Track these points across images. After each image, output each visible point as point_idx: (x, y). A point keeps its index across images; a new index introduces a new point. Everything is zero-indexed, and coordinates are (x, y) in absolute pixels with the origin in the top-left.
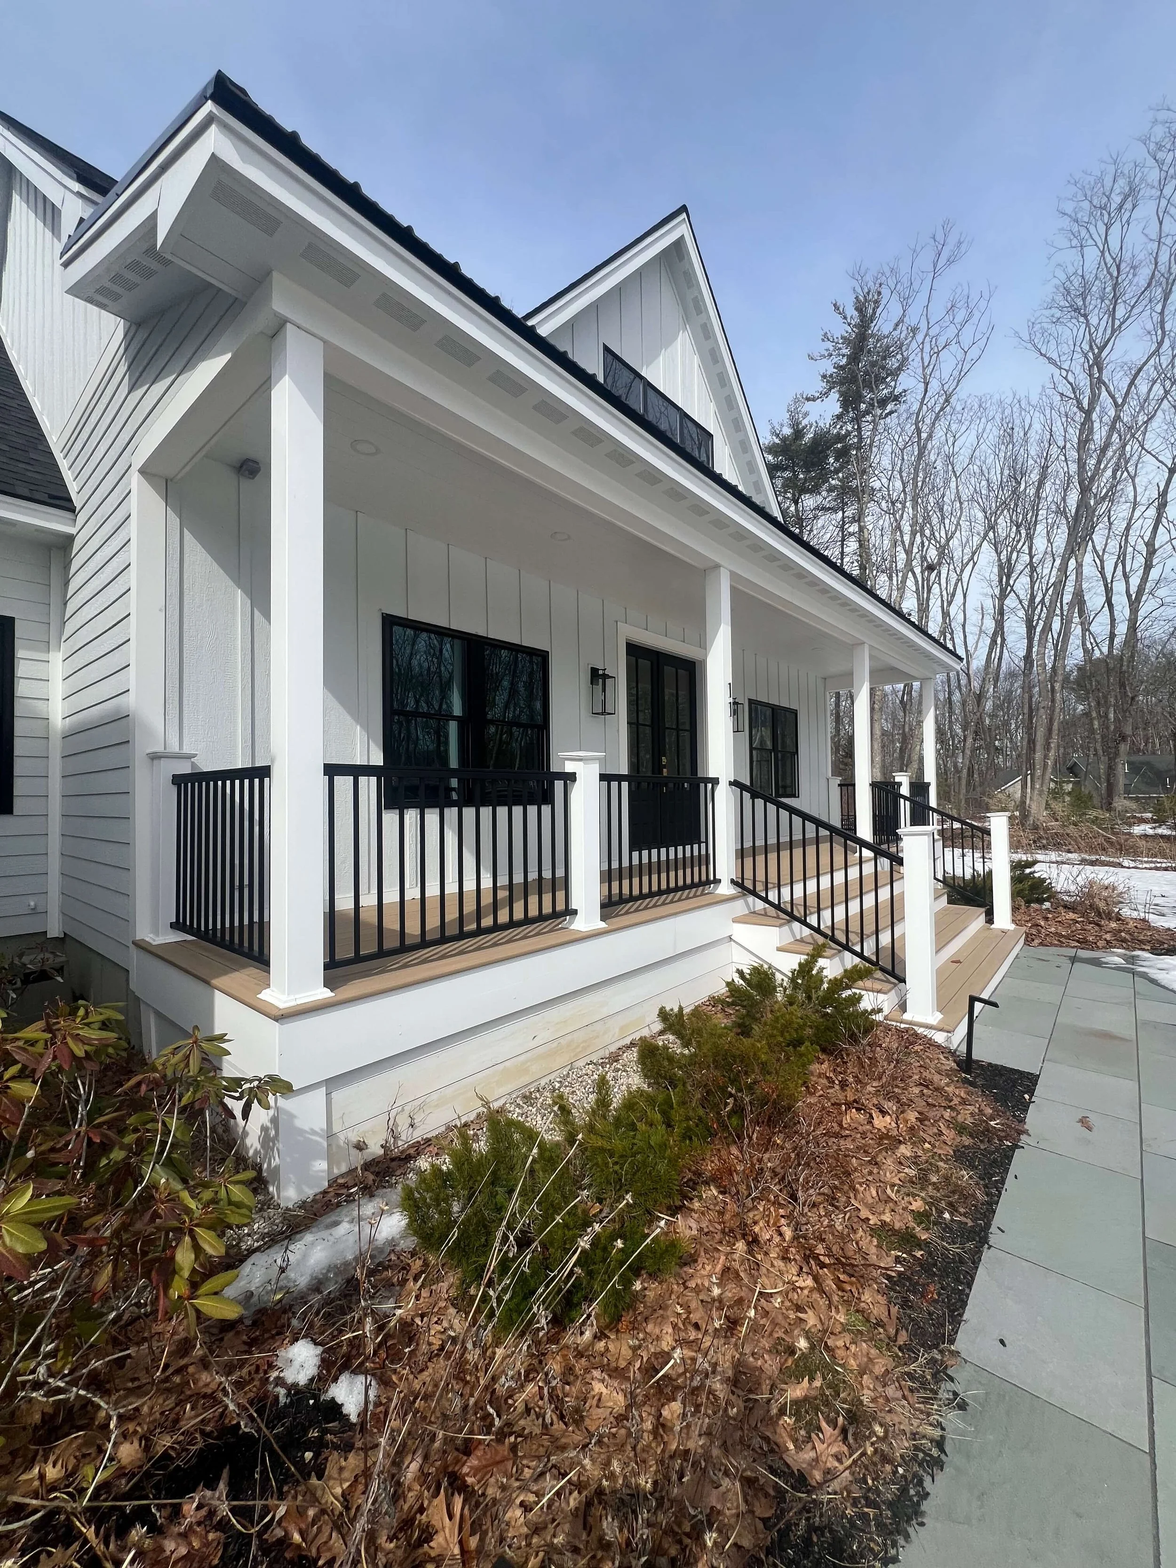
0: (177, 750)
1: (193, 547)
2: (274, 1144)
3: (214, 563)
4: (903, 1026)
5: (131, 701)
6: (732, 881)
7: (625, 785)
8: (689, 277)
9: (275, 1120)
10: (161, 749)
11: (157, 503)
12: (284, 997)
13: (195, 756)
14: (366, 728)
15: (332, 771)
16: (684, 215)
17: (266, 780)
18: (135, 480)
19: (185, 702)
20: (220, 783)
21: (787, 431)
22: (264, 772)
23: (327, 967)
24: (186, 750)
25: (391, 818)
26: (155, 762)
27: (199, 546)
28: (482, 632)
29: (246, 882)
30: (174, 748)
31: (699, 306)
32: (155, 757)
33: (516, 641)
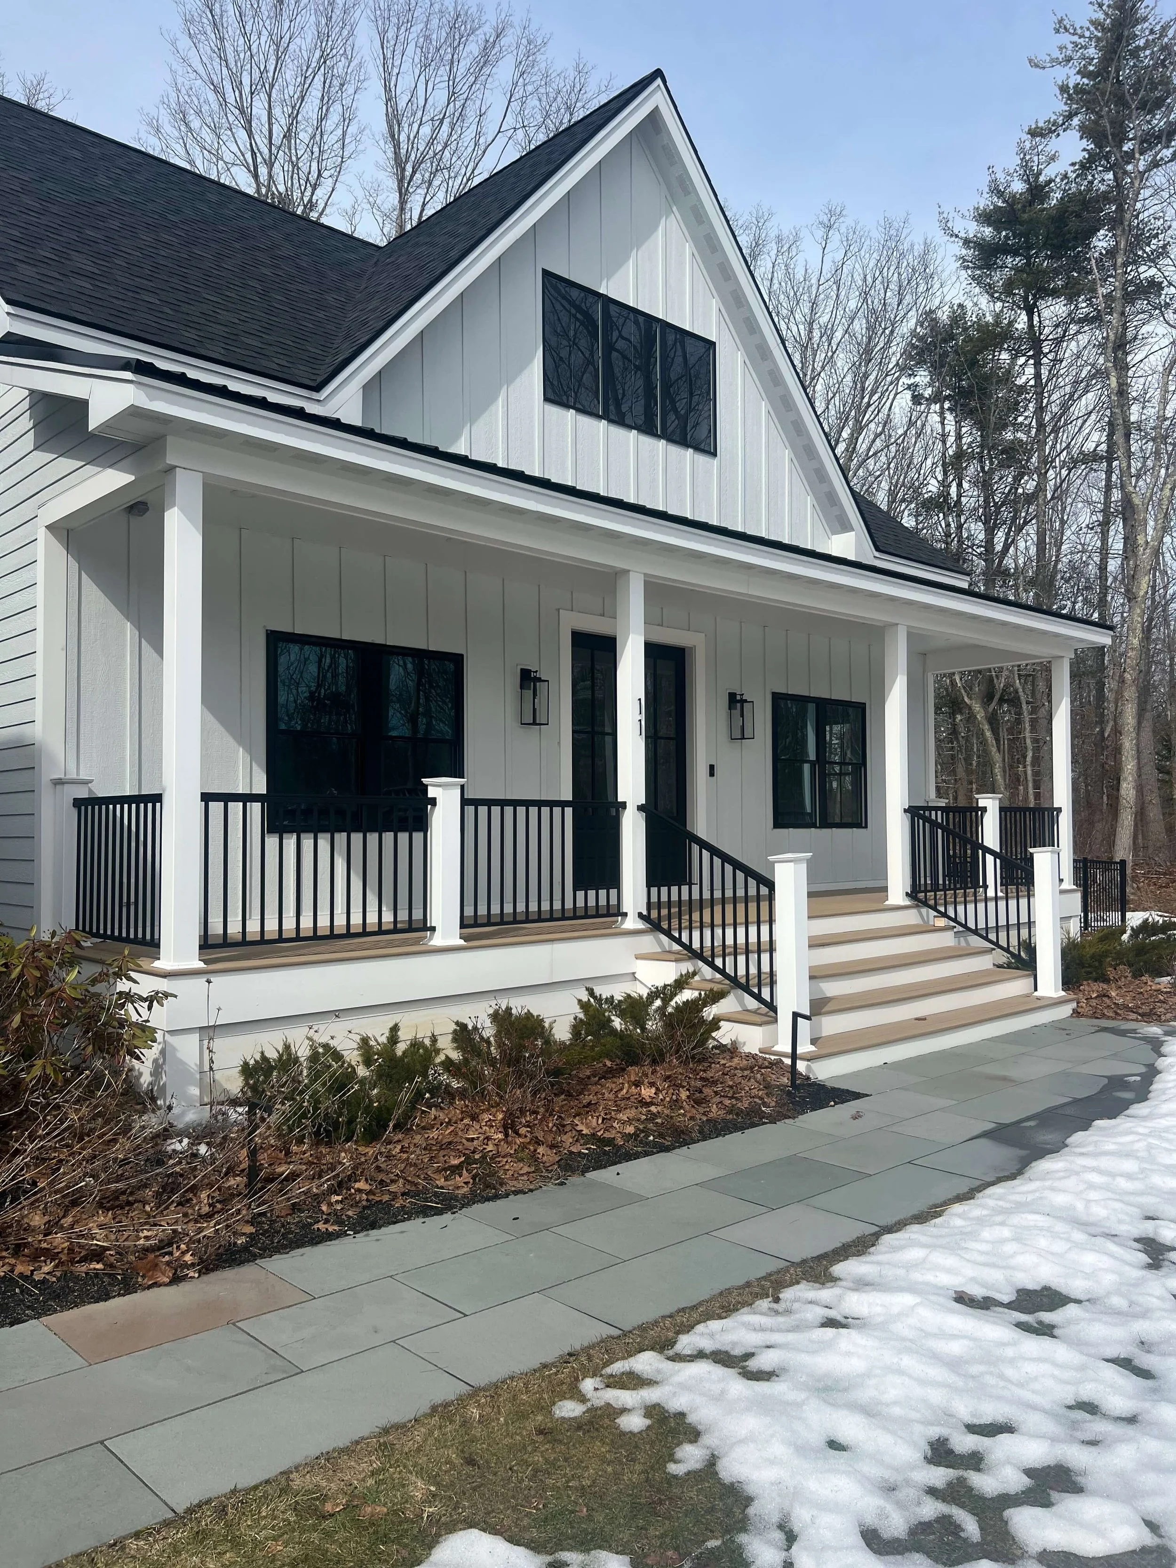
0: (75, 776)
1: (91, 590)
2: (162, 1069)
3: (107, 600)
4: (773, 1057)
5: (36, 732)
6: (640, 915)
7: (569, 811)
8: (671, 154)
9: (163, 1052)
10: (62, 776)
11: (60, 550)
12: (171, 963)
13: (91, 781)
14: (249, 750)
15: (207, 798)
16: (659, 81)
17: (158, 805)
18: (42, 534)
19: (82, 731)
20: (111, 807)
21: (1018, 187)
22: (157, 798)
23: (201, 947)
24: (83, 776)
25: (272, 841)
26: (58, 787)
27: (95, 587)
28: (379, 640)
29: (132, 899)
30: (73, 775)
31: (685, 185)
32: (58, 783)
33: (422, 646)
